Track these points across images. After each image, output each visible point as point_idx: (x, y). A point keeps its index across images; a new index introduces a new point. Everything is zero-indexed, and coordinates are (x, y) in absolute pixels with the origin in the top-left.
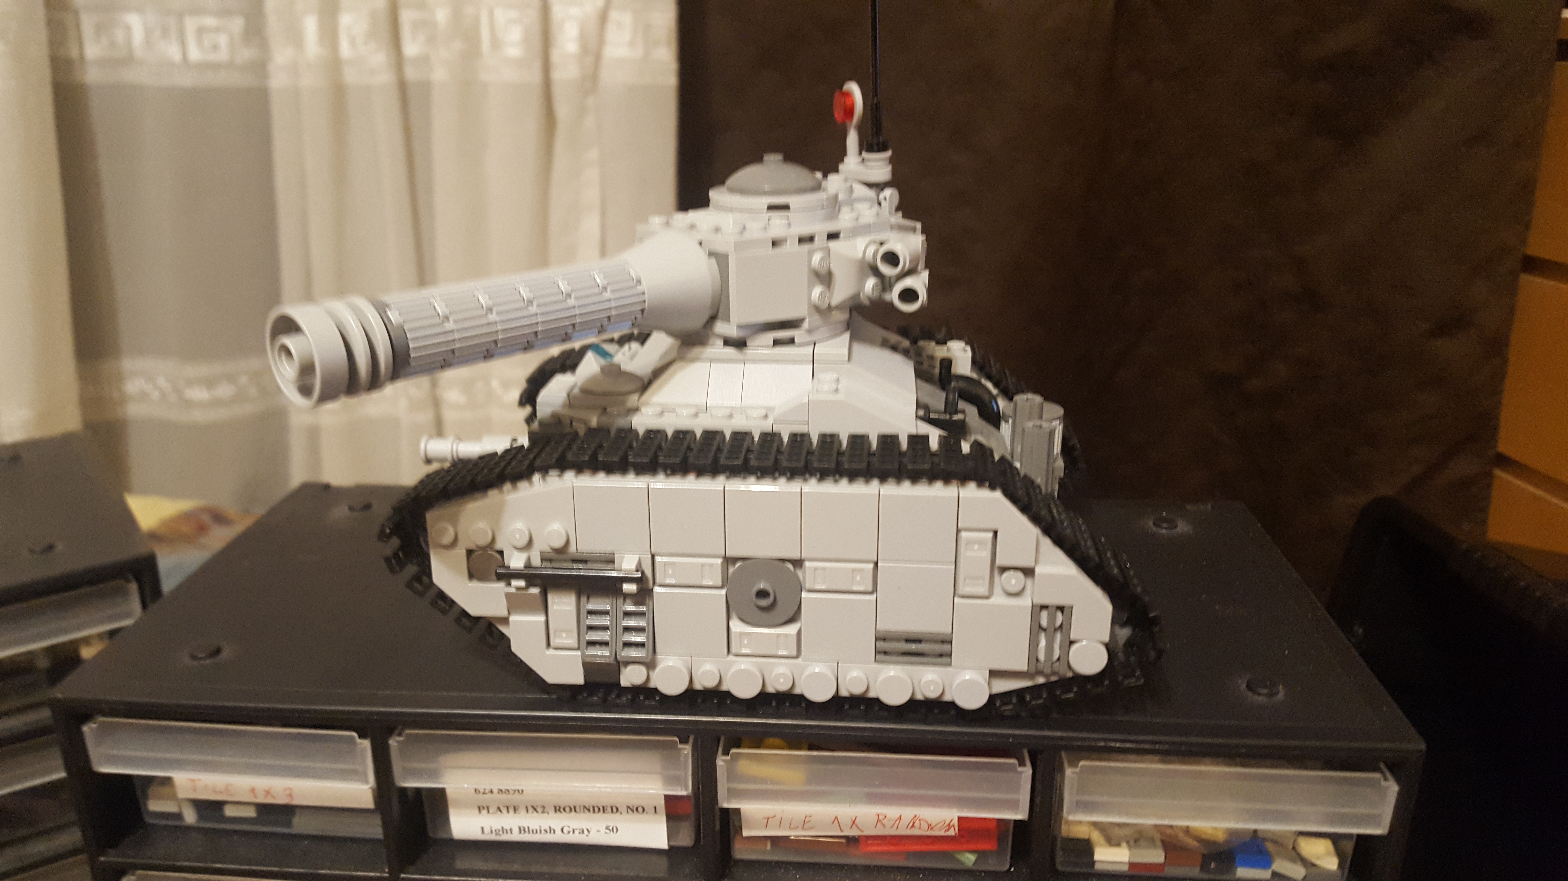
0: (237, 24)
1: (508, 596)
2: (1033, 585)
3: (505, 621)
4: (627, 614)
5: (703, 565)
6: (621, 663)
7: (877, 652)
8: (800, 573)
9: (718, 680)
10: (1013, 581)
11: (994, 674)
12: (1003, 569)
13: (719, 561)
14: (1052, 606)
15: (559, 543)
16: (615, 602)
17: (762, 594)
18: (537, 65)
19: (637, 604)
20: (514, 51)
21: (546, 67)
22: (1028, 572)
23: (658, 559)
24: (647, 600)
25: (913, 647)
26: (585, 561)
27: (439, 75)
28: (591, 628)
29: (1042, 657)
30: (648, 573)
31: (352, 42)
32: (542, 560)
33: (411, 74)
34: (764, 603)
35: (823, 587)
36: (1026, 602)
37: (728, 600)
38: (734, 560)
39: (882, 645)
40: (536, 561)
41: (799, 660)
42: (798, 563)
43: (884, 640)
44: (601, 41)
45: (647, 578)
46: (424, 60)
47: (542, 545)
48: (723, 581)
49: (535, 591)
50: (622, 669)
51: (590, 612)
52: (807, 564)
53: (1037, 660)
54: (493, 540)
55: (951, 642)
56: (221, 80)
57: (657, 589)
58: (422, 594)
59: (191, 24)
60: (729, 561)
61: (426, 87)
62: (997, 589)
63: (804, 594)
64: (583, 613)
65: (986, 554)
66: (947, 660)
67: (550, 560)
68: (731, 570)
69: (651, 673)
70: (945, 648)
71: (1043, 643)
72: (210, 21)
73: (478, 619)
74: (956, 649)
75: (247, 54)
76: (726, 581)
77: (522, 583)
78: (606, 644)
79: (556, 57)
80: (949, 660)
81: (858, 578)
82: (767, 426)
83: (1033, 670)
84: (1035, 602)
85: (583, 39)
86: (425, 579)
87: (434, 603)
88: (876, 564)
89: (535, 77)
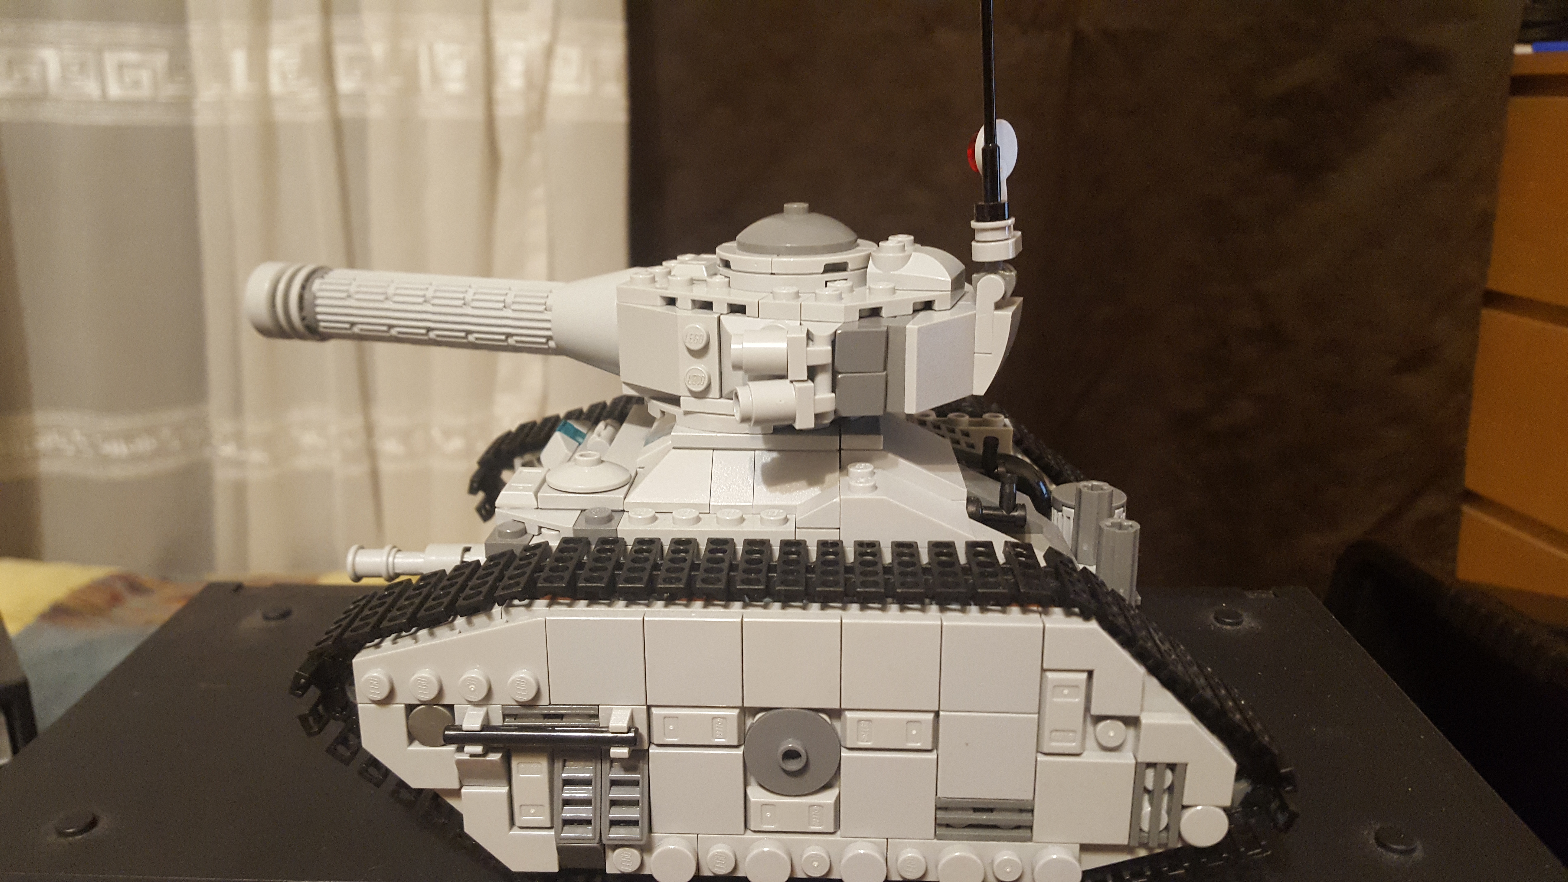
0: (161, 59)
1: (459, 763)
2: (1137, 738)
3: (456, 793)
4: (614, 783)
5: (714, 718)
6: (606, 847)
7: (938, 824)
8: (837, 725)
9: (733, 866)
10: (1112, 734)
11: (1085, 848)
12: (1099, 719)
13: (735, 712)
14: (1161, 764)
15: (526, 696)
16: (599, 766)
17: (791, 755)
18: (479, 103)
19: (627, 769)
20: (455, 86)
21: (490, 102)
22: (1132, 722)
23: (654, 711)
24: (641, 765)
25: (984, 817)
26: (561, 717)
27: (376, 111)
28: (567, 802)
29: (1145, 826)
30: (643, 731)
31: (284, 77)
32: (505, 716)
33: (346, 110)
34: (794, 765)
35: (869, 744)
36: (1126, 759)
37: (746, 762)
38: (755, 711)
39: (943, 815)
40: (497, 720)
41: (837, 838)
42: (836, 714)
43: (946, 809)
44: (547, 76)
45: (641, 735)
46: (359, 97)
47: (504, 697)
48: (739, 740)
49: (495, 757)
50: (609, 853)
51: (567, 782)
52: (848, 714)
53: (1141, 830)
54: (441, 693)
55: (1032, 811)
56: (143, 117)
57: (653, 750)
58: (347, 762)
59: (111, 60)
60: (746, 712)
61: (362, 124)
62: (1091, 743)
63: (845, 753)
64: (558, 783)
65: (1079, 700)
66: (1027, 833)
67: (515, 716)
68: (749, 722)
69: (646, 857)
70: (1024, 817)
71: (1147, 808)
72: (131, 57)
73: (420, 791)
74: (1039, 819)
75: (170, 90)
76: (743, 739)
77: (478, 749)
78: (588, 822)
79: (500, 92)
80: (1029, 835)
81: (914, 732)
82: (788, 533)
83: (1134, 843)
84: (1139, 760)
85: (528, 74)
86: (352, 741)
87: (362, 773)
88: (937, 714)
89: (477, 113)
